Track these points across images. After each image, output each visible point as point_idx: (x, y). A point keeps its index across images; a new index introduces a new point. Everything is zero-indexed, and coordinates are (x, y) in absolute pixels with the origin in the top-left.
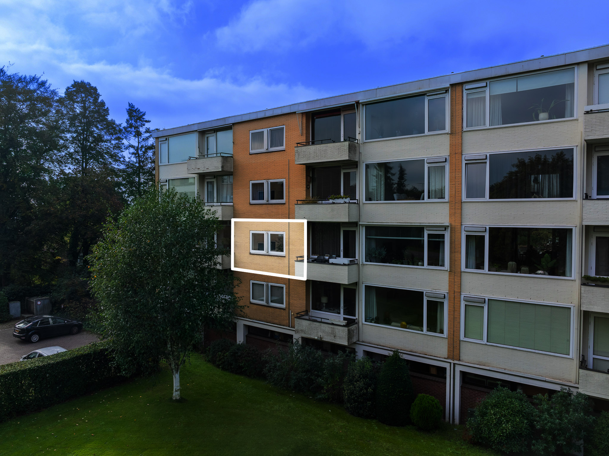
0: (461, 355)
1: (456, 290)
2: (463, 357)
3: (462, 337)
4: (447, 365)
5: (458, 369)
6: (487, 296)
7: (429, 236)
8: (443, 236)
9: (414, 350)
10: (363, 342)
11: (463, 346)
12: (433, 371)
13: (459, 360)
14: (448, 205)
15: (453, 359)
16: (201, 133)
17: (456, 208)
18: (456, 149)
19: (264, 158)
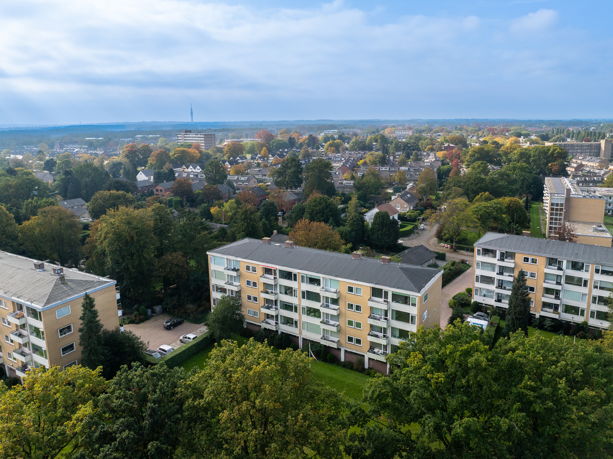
1: (300, 319)
2: (302, 334)
3: (302, 330)
4: (299, 336)
5: (301, 337)
6: (306, 321)
7: (294, 305)
8: (297, 306)
9: (292, 332)
10: (281, 329)
11: (302, 332)
12: (295, 337)
14: (298, 299)
16: (227, 259)
17: (300, 301)
18: (300, 287)
19: (250, 274)
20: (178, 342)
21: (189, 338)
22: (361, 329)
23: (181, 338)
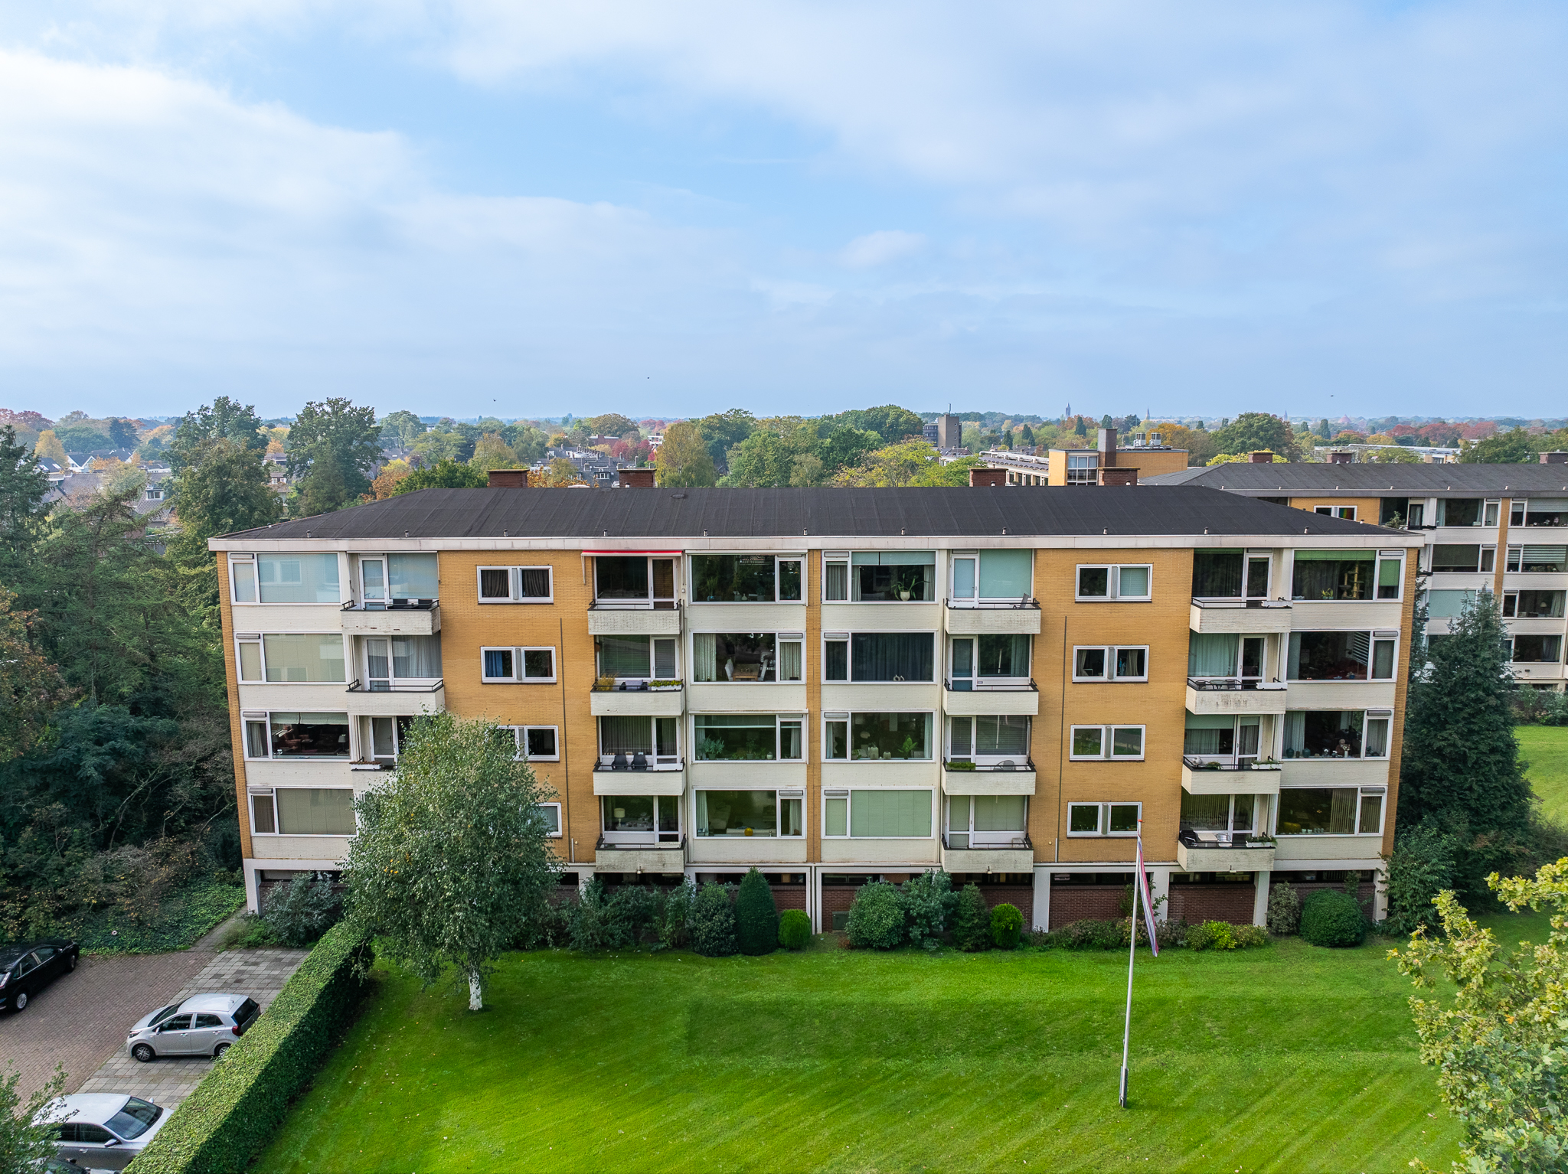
0: (822, 855)
1: (816, 784)
2: (824, 857)
3: (823, 836)
4: (806, 871)
5: (820, 872)
6: (850, 787)
7: (782, 724)
8: (799, 723)
9: (765, 860)
10: (695, 862)
11: (824, 845)
12: (786, 880)
13: (821, 862)
14: (805, 687)
15: (814, 862)
16: (353, 556)
17: (814, 692)
18: (814, 624)
19: (510, 612)
20: (121, 1062)
21: (212, 1020)
22: (1141, 757)
23: (142, 1030)
